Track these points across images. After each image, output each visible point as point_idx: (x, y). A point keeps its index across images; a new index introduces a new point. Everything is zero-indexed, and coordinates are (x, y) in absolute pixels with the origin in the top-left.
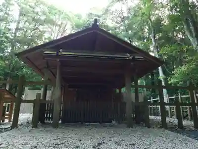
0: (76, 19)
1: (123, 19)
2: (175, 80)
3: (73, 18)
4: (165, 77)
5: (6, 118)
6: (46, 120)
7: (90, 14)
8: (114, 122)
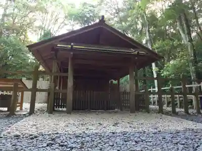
0: (69, 7)
1: (118, 11)
2: (168, 73)
3: (67, 7)
4: (158, 69)
5: (18, 106)
6: (56, 108)
7: (85, 4)
8: (116, 110)
